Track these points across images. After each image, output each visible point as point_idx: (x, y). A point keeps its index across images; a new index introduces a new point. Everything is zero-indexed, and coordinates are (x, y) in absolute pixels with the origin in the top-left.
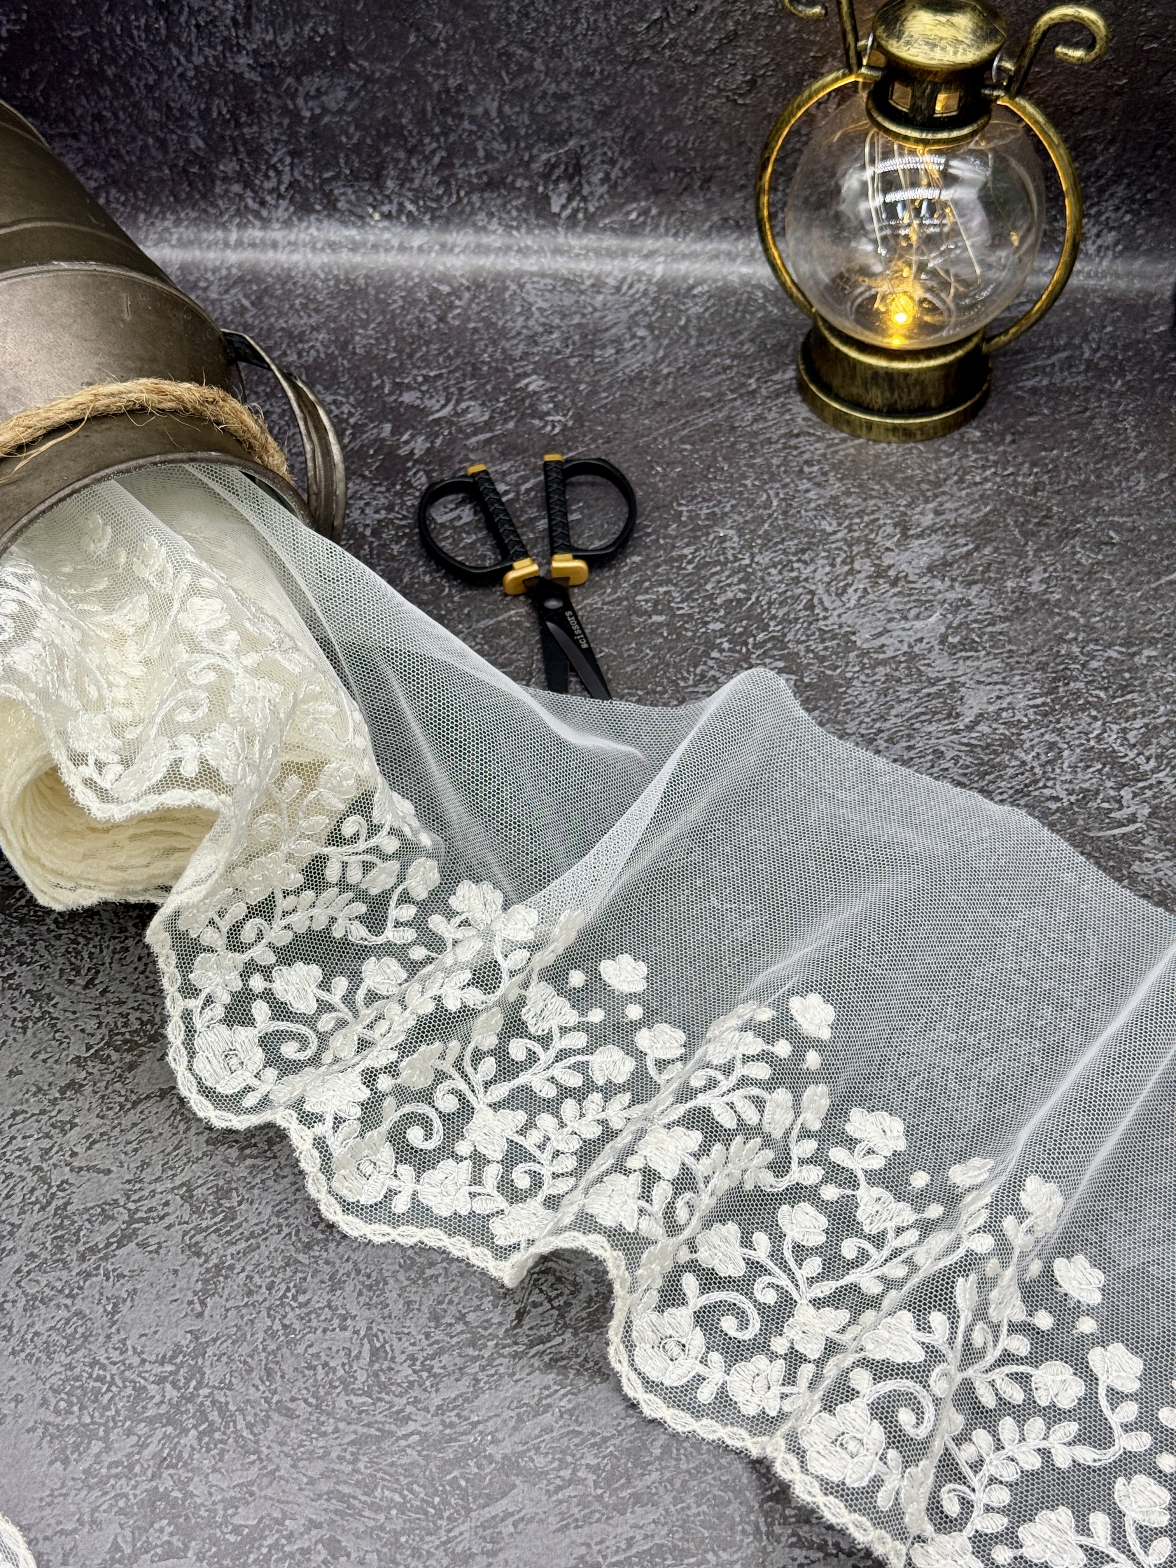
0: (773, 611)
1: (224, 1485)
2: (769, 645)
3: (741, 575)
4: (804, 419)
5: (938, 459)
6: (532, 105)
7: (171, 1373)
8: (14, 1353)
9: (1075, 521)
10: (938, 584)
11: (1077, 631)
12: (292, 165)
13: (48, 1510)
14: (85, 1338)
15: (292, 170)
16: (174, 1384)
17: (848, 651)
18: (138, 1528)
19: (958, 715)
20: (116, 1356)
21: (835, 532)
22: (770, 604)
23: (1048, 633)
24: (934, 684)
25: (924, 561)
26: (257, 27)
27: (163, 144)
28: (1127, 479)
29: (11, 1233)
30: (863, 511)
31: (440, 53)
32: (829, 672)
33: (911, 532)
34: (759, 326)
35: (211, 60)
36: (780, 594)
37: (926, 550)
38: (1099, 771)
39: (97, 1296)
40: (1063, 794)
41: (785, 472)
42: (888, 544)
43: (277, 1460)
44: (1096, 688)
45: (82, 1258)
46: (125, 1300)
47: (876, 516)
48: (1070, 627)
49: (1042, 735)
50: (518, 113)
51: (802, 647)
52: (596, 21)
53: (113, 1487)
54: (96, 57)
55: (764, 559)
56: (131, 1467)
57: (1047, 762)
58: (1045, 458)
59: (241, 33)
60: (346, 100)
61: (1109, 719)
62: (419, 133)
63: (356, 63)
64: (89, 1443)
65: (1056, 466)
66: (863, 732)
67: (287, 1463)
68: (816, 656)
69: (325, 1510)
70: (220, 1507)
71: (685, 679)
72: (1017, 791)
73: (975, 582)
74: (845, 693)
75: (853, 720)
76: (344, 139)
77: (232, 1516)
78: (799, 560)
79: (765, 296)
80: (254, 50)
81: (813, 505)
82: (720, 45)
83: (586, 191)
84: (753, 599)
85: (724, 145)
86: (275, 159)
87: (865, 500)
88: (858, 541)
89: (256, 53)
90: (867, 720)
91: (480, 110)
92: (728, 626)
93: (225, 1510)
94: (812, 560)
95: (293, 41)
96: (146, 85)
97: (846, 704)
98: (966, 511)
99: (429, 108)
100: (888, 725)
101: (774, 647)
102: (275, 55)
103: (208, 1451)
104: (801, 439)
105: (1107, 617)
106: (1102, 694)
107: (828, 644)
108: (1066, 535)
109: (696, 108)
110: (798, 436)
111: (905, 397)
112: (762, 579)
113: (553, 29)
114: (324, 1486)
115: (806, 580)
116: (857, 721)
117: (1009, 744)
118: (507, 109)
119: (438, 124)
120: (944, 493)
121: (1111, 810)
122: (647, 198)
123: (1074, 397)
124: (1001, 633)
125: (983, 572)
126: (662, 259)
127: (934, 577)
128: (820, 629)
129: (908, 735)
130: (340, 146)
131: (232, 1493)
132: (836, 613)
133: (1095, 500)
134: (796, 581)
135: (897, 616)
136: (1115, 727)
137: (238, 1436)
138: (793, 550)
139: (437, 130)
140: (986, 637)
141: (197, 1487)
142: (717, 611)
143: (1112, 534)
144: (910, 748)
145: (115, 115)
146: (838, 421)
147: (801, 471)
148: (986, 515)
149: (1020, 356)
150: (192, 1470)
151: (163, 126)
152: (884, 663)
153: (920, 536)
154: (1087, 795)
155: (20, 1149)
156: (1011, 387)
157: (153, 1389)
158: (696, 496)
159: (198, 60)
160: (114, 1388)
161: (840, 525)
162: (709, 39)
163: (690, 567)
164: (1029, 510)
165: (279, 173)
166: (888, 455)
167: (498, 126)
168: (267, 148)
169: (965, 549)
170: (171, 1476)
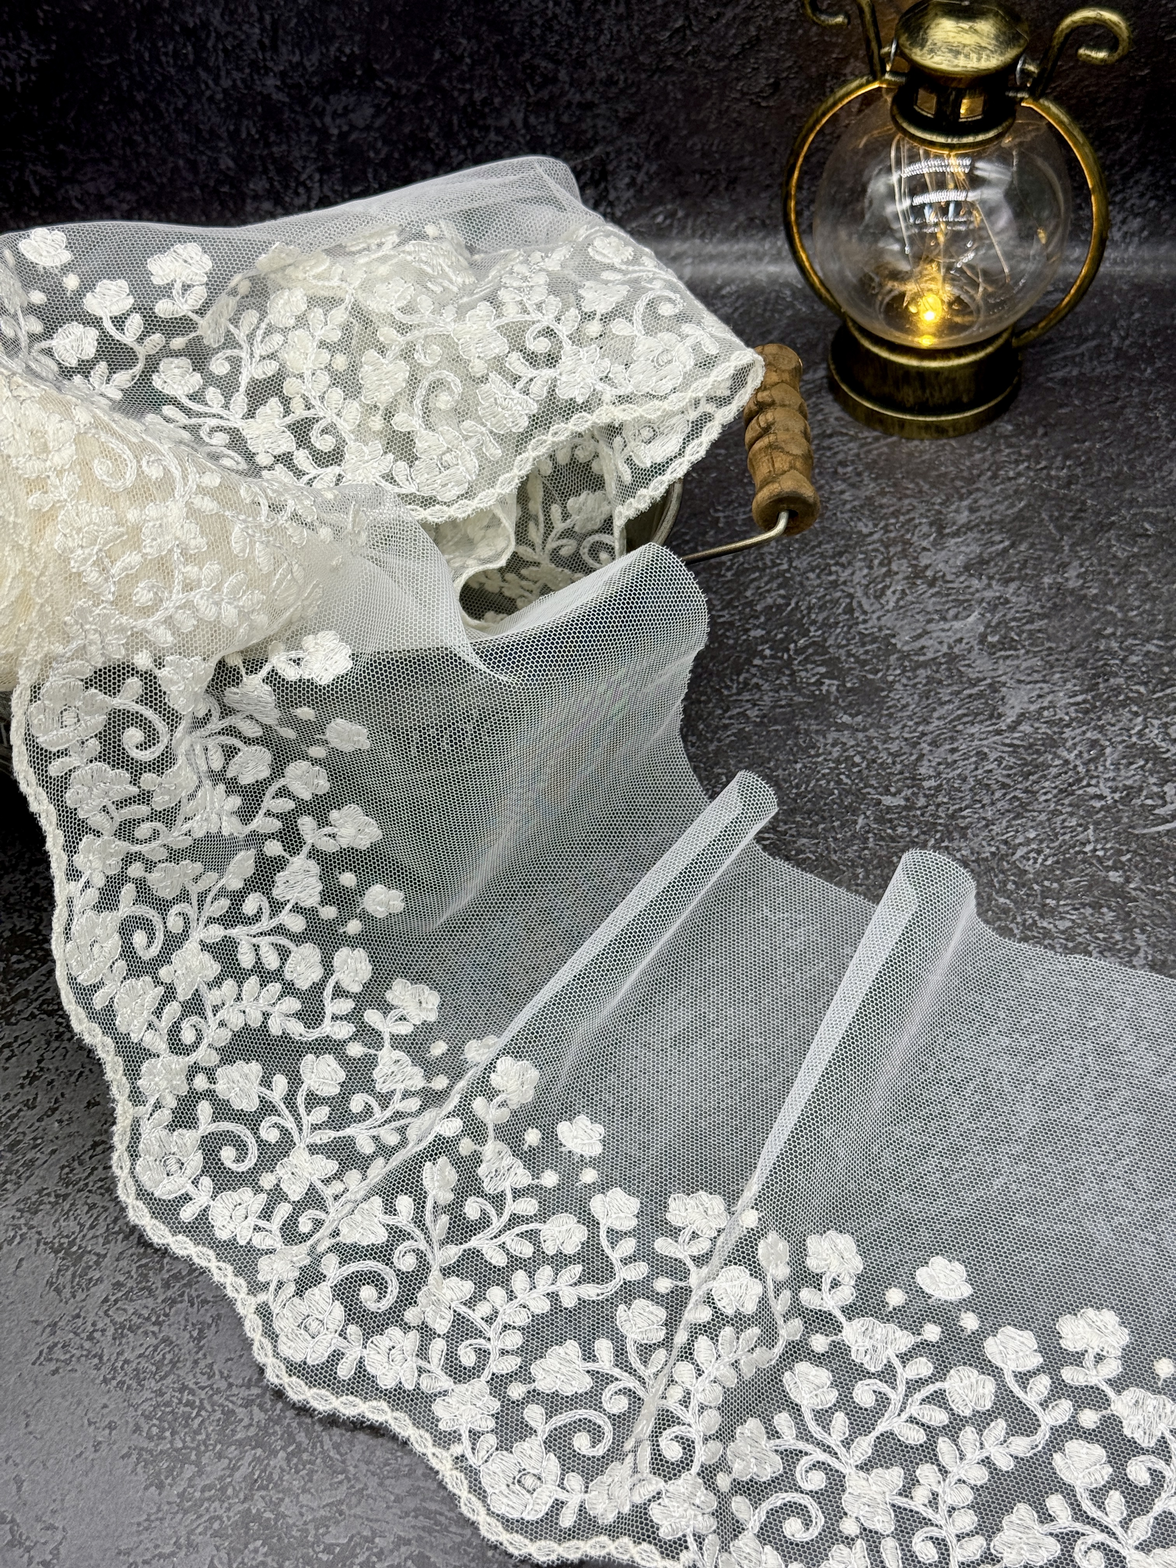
0: (813, 616)
1: (315, 1505)
2: (810, 651)
3: (780, 580)
4: (837, 419)
5: (970, 455)
6: (558, 115)
7: (258, 1396)
8: (105, 1381)
9: (1110, 513)
10: (975, 582)
11: (1115, 626)
12: (321, 181)
13: (146, 1534)
14: (174, 1364)
15: (321, 186)
16: (261, 1407)
17: (888, 654)
18: (233, 1549)
19: (1000, 716)
20: (203, 1381)
21: (871, 534)
22: (810, 608)
23: (1086, 629)
24: (975, 685)
25: (960, 560)
26: (284, 49)
27: (193, 166)
28: (1160, 469)
29: (97, 1263)
30: (898, 511)
31: (465, 68)
32: (870, 676)
33: (947, 531)
34: (788, 325)
35: (239, 83)
36: (819, 599)
37: (963, 549)
38: (1142, 767)
39: (183, 1322)
40: (1106, 792)
41: (820, 473)
42: (925, 544)
43: (365, 1479)
44: (1136, 684)
45: (167, 1285)
46: (210, 1326)
47: (911, 515)
48: (1108, 623)
49: (1084, 733)
50: (543, 124)
51: (842, 652)
52: (619, 31)
53: (207, 1510)
54: (125, 84)
55: (802, 563)
56: (223, 1490)
57: (1090, 760)
58: (1078, 450)
59: (268, 55)
60: (374, 117)
61: (1150, 714)
62: (446, 145)
63: (382, 81)
64: (182, 1467)
65: (1089, 459)
66: (906, 735)
67: (373, 1482)
68: (857, 660)
69: (413, 1527)
70: (311, 1527)
71: (728, 688)
72: (1061, 791)
73: (1012, 580)
74: (887, 696)
75: (896, 724)
76: (372, 154)
77: (323, 1535)
78: (836, 564)
79: (793, 294)
80: (281, 72)
81: (848, 506)
82: (743, 50)
83: (612, 196)
84: (793, 605)
85: (749, 147)
86: (304, 177)
87: (900, 499)
88: (894, 542)
89: (283, 75)
90: (910, 723)
91: (505, 122)
92: (768, 633)
93: (317, 1529)
94: (850, 563)
95: (320, 61)
96: (176, 110)
97: (889, 708)
98: (1001, 507)
99: (455, 122)
100: (931, 728)
101: (815, 653)
102: (302, 76)
103: (297, 1472)
104: (834, 439)
105: (1145, 611)
106: (1142, 689)
107: (869, 647)
108: (1101, 528)
109: (720, 112)
110: (830, 436)
111: (937, 395)
112: (801, 583)
113: (577, 41)
114: (411, 1504)
115: (845, 583)
116: (900, 726)
117: (1052, 743)
118: (532, 120)
119: (465, 136)
120: (978, 490)
121: (1155, 807)
122: (673, 201)
123: (1105, 387)
124: (1039, 631)
125: (1020, 569)
126: (689, 260)
127: (971, 575)
128: (860, 633)
129: (951, 738)
130: (369, 161)
131: (322, 1512)
132: (875, 616)
133: (1128, 491)
134: (835, 584)
135: (936, 617)
136: (1156, 722)
137: (326, 1457)
138: (830, 553)
139: (464, 142)
140: (1024, 635)
141: (288, 1507)
142: (757, 618)
143: (1147, 526)
144: (953, 751)
145: (146, 140)
146: (871, 420)
147: (836, 472)
148: (1021, 510)
149: (1049, 347)
150: (283, 1491)
151: (193, 148)
152: (925, 665)
153: (956, 534)
154: (1131, 792)
155: (101, 1180)
156: (1041, 379)
157: (241, 1412)
158: (732, 502)
159: (226, 83)
160: (203, 1413)
161: (876, 526)
162: (731, 45)
163: (729, 574)
164: (1063, 504)
165: (308, 190)
166: (922, 452)
167: (524, 136)
168: (296, 166)
169: (1001, 546)
170: (263, 1498)
